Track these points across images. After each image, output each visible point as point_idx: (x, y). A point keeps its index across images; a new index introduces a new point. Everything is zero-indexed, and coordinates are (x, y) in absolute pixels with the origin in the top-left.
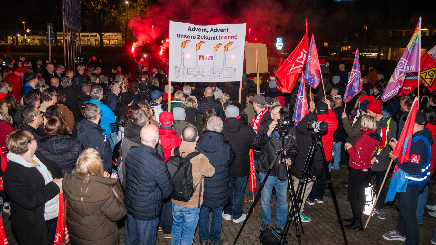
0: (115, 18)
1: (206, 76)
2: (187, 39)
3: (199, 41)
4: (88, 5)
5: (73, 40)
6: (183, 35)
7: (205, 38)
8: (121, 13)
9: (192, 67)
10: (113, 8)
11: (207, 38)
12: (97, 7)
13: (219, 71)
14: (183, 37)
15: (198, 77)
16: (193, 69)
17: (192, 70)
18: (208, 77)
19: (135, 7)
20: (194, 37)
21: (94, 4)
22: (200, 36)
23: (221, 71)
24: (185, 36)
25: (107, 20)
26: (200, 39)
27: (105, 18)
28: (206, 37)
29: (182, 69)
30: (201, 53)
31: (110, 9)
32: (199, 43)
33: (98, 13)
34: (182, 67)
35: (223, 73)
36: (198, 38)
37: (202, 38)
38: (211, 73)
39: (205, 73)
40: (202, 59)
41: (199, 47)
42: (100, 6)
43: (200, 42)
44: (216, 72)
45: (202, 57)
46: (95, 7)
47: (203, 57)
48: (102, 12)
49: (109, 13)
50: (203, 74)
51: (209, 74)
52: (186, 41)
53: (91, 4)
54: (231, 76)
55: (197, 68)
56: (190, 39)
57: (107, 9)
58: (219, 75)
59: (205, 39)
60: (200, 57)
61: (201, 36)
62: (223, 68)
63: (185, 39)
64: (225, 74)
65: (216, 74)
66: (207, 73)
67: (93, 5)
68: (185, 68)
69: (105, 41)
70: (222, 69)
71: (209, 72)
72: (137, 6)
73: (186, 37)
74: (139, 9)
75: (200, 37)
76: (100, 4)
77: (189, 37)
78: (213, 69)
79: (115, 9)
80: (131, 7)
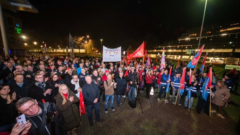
0: (83, 46)
4: (76, 42)
5: (73, 51)
8: (85, 44)
28: (112, 50)
29: (106, 58)
48: (80, 44)
52: (107, 51)
55: (110, 58)
57: (81, 43)
62: (116, 58)
67: (78, 42)
69: (80, 51)
74: (89, 44)
80: (87, 43)
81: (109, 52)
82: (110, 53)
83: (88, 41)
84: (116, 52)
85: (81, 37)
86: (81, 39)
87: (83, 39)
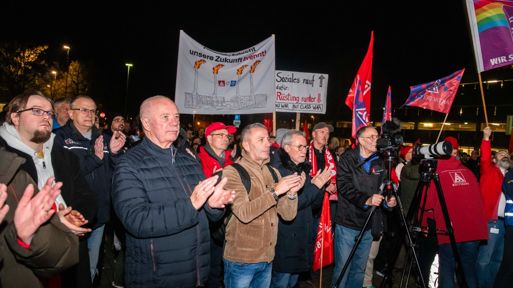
1: (229, 106)
2: (202, 58)
3: (218, 63)
4: (6, 68)
6: (197, 53)
7: (226, 60)
8: (45, 83)
9: (209, 95)
10: (38, 76)
11: (228, 61)
12: (18, 72)
13: (246, 100)
14: (197, 55)
15: (217, 108)
16: (209, 97)
17: (208, 99)
18: (232, 107)
19: (65, 77)
20: (212, 58)
21: (13, 68)
22: (219, 57)
23: (248, 101)
24: (199, 54)
25: (28, 89)
26: (219, 61)
27: (27, 86)
28: (228, 59)
29: (194, 96)
30: (220, 77)
31: (34, 76)
32: (217, 66)
33: (17, 79)
34: (195, 93)
35: (251, 103)
36: (216, 60)
37: (222, 60)
38: (234, 103)
39: (226, 103)
40: (223, 85)
41: (217, 70)
42: (21, 71)
43: (219, 65)
44: (242, 101)
45: (221, 83)
46: (15, 72)
47: (224, 82)
48: (23, 78)
49: (32, 80)
50: (224, 104)
51: (232, 105)
52: (201, 60)
53: (10, 68)
54: (261, 106)
55: (214, 96)
56: (205, 59)
57: (30, 75)
58: (245, 106)
59: (225, 62)
60: (220, 82)
61: (221, 59)
62: (250, 96)
63: (199, 59)
64: (254, 103)
65: (242, 104)
66: (230, 103)
67: (13, 70)
68: (199, 96)
70: (248, 98)
71: (232, 101)
72: (67, 76)
73: (201, 56)
74: (69, 79)
75: (219, 60)
76: (22, 70)
77: (204, 56)
78: (237, 97)
79: (39, 77)
80: (59, 77)
81: (214, 64)
82: (215, 70)
83: (63, 68)
84: (249, 62)
85: (31, 48)
86: (31, 56)
87: (41, 56)
